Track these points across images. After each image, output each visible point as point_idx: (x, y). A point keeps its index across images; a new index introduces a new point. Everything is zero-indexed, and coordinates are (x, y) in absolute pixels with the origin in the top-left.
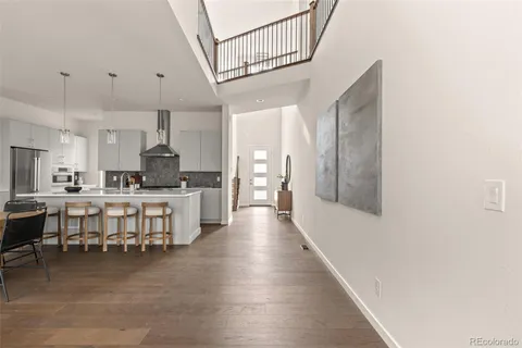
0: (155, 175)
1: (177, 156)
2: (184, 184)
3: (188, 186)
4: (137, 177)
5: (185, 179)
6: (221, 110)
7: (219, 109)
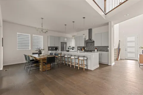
0: (88, 47)
1: (94, 42)
2: (96, 50)
3: (97, 51)
4: (84, 48)
5: (96, 49)
6: (108, 25)
7: (107, 24)
